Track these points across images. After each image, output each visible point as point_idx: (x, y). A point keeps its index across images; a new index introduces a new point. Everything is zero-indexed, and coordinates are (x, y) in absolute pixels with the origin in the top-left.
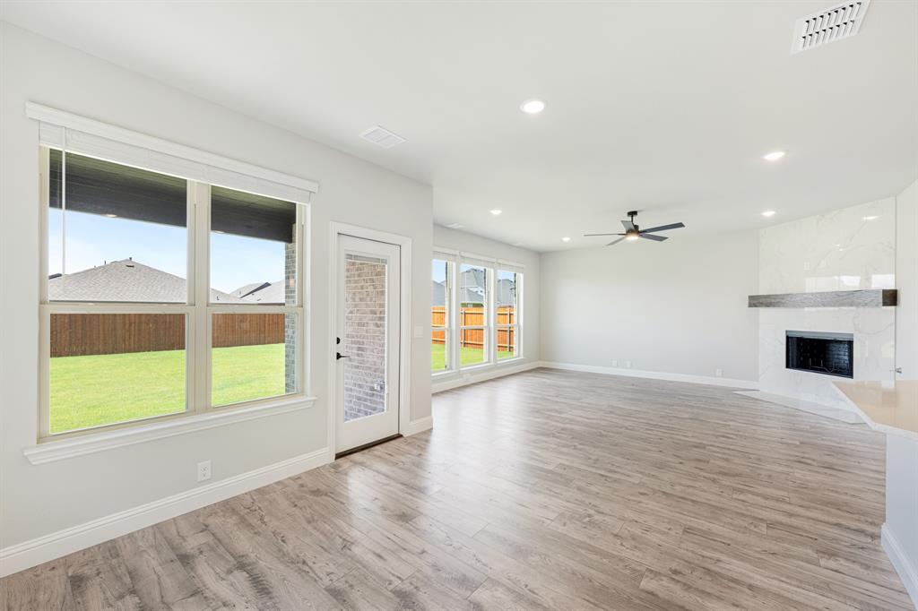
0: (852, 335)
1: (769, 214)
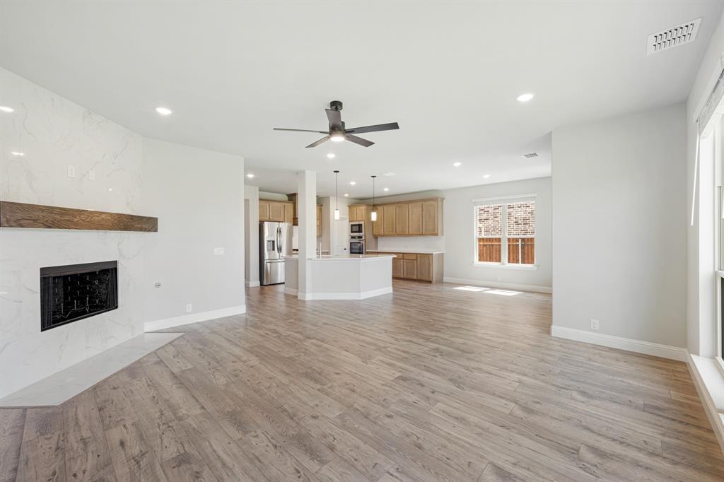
0: (116, 262)
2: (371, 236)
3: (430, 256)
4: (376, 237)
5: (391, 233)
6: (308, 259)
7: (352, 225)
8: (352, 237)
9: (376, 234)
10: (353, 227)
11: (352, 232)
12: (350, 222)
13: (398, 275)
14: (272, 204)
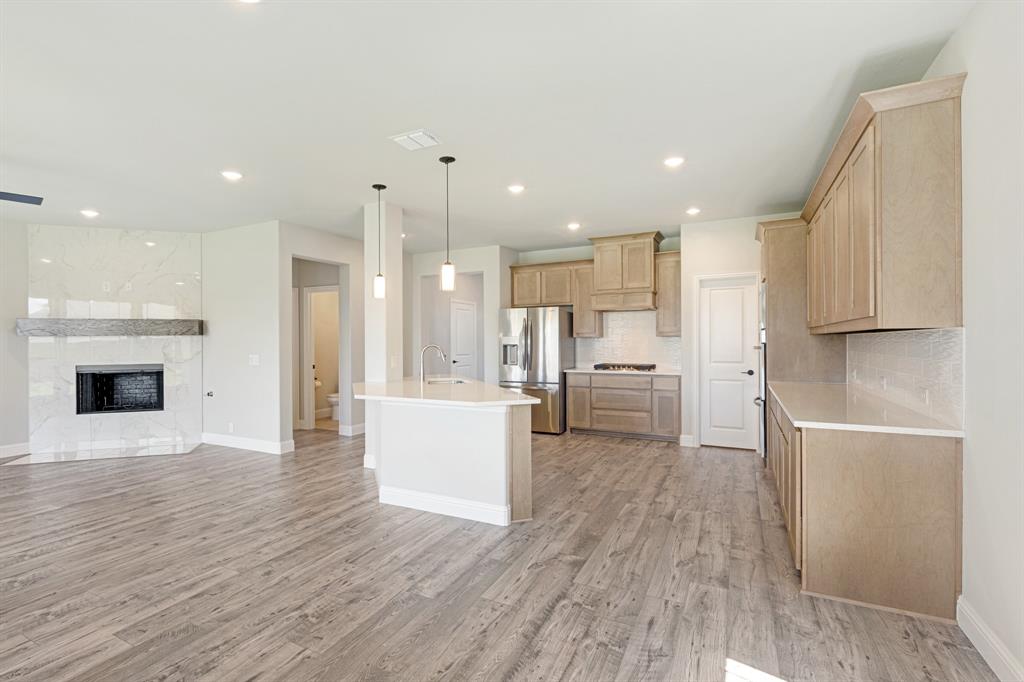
0: (162, 365)
1: (90, 214)
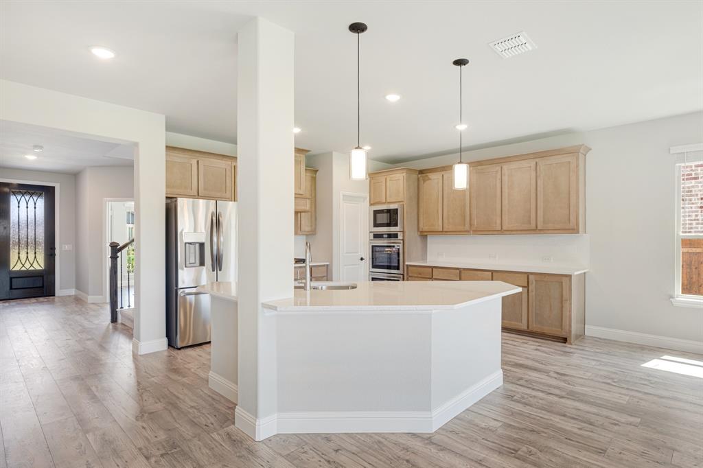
2: (416, 234)
3: (565, 280)
4: (424, 236)
5: (461, 228)
6: (266, 306)
7: (376, 212)
8: (377, 236)
9: (426, 229)
10: (379, 216)
11: (376, 225)
12: (371, 204)
13: (514, 324)
14: (204, 161)
